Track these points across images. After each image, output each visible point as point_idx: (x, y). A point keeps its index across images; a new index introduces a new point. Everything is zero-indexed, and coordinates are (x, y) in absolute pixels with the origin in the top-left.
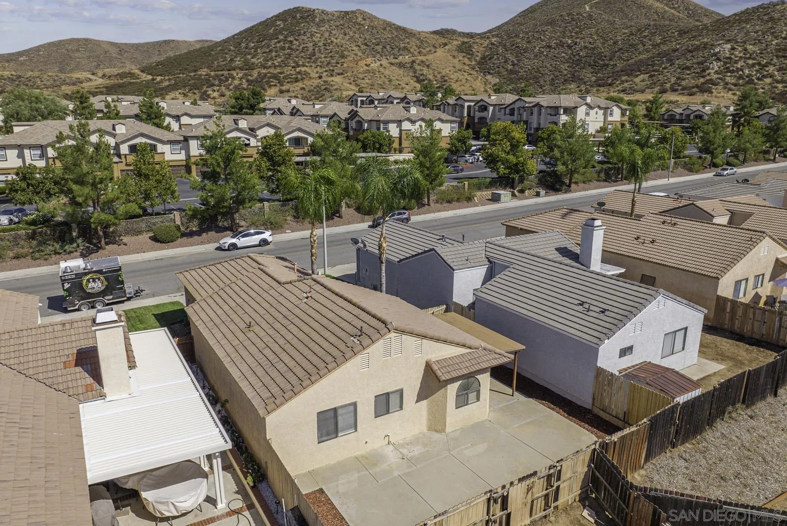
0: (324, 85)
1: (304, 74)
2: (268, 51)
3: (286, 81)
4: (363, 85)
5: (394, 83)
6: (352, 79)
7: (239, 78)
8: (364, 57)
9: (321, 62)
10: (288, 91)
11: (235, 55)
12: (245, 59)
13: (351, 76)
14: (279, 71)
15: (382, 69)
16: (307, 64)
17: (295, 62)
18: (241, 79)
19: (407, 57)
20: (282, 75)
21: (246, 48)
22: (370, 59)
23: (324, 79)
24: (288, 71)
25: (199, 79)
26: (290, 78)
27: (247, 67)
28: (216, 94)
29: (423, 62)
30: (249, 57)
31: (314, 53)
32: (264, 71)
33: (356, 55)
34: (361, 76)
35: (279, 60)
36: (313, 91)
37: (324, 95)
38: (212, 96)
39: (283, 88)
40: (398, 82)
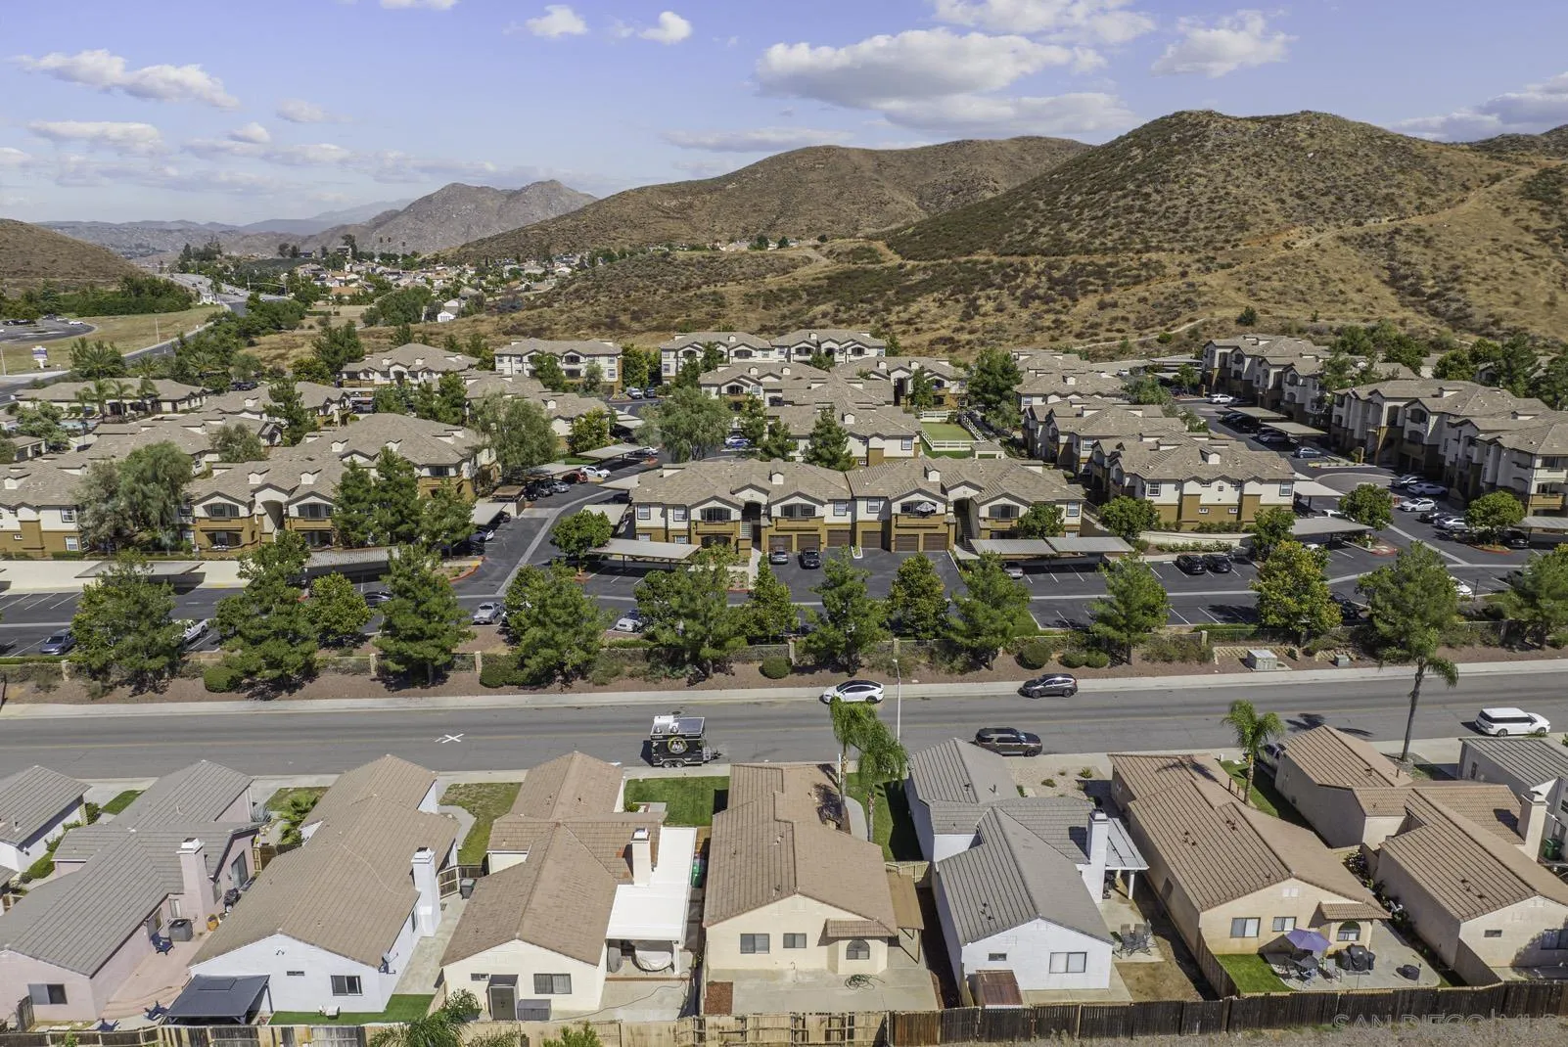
0: (1186, 292)
1: (1154, 269)
2: (1100, 214)
3: (1118, 281)
4: (1263, 294)
5: (1331, 288)
6: (1246, 279)
7: (1036, 272)
8: (1285, 225)
9: (1195, 240)
10: (1115, 305)
11: (1042, 220)
12: (1057, 233)
13: (1246, 273)
14: (1109, 260)
15: (1315, 256)
16: (1166, 246)
17: (1145, 241)
18: (1039, 274)
19: (1385, 221)
20: (1112, 270)
21: (1066, 205)
22: (1298, 230)
23: (1189, 279)
24: (1127, 260)
25: (971, 271)
26: (1126, 276)
27: (1056, 250)
28: (989, 306)
29: (1418, 231)
30: (1065, 226)
31: (1187, 218)
32: (1084, 259)
33: (1270, 222)
34: (1266, 272)
35: (1116, 235)
36: (1161, 305)
37: (1179, 315)
38: (982, 310)
39: (1108, 298)
40: (1341, 286)
